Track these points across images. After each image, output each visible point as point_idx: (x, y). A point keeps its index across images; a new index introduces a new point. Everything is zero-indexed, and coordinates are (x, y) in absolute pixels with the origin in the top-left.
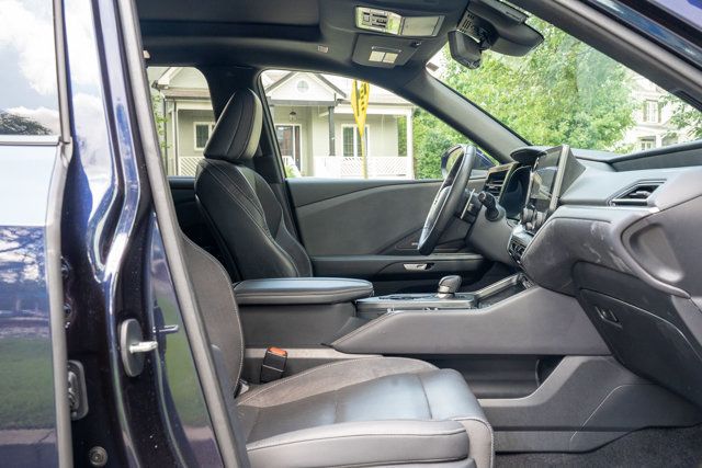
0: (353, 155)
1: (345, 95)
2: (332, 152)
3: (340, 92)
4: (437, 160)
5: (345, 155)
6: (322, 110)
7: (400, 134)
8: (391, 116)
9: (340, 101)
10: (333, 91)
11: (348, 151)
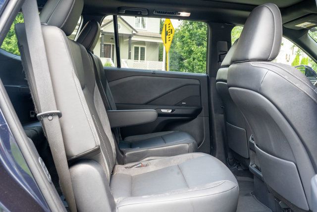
0: (138, 59)
1: (137, 32)
2: (130, 58)
3: (135, 30)
4: (176, 64)
5: (135, 59)
6: (126, 38)
7: (160, 51)
8: (156, 43)
9: (134, 34)
10: (131, 30)
11: (136, 58)
